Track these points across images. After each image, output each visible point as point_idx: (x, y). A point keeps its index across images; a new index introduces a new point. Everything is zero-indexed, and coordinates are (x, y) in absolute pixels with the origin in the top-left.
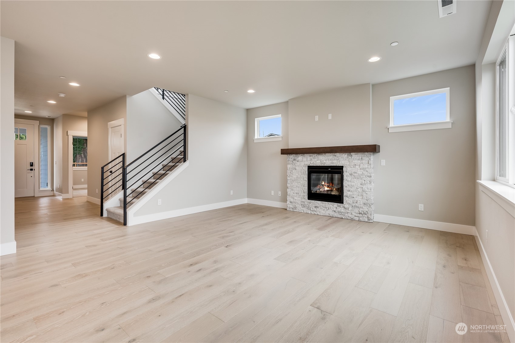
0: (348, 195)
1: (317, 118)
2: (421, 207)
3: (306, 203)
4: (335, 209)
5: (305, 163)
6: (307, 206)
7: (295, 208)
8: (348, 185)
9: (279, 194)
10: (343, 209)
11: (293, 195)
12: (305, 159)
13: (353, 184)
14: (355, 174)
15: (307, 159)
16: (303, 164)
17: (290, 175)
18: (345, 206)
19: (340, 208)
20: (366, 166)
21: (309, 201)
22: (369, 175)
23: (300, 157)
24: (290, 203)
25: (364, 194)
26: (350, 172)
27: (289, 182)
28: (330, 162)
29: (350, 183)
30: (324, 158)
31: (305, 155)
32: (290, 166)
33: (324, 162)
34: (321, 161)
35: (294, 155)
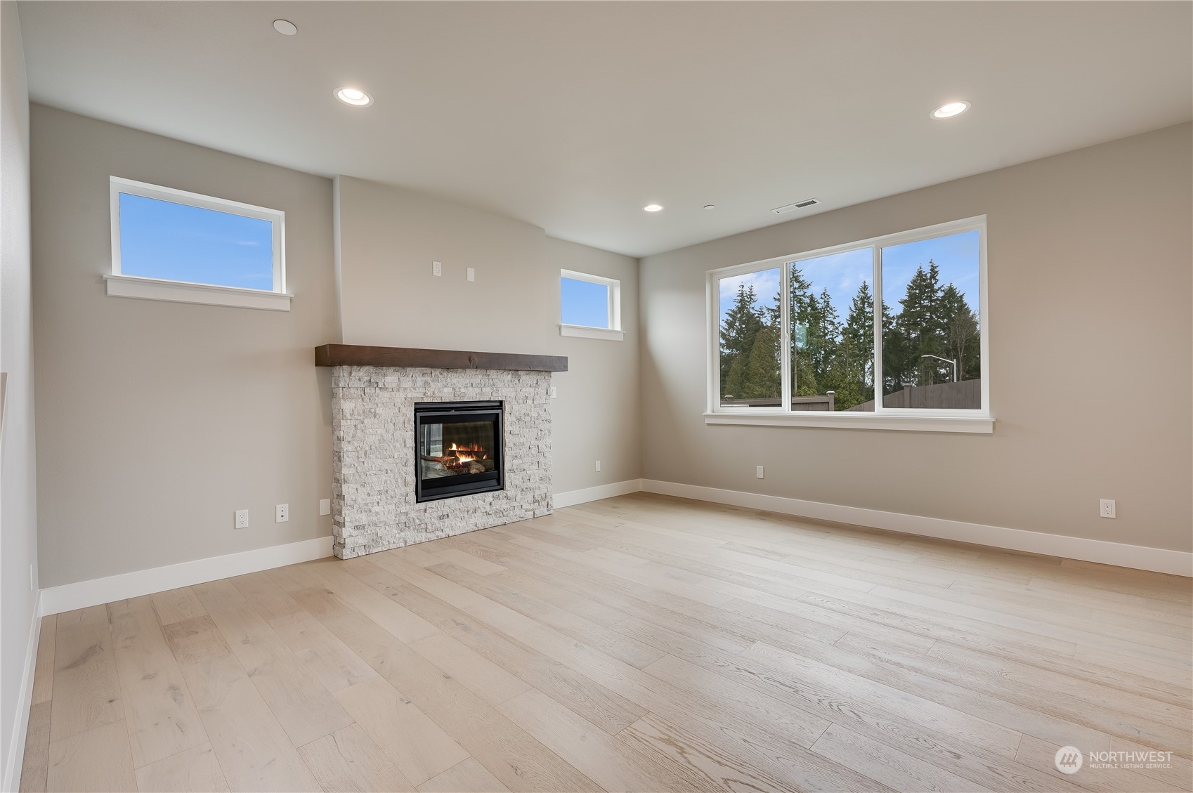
0: (515, 467)
1: (437, 268)
2: (598, 466)
3: (412, 515)
4: (488, 508)
5: (409, 395)
6: (417, 521)
7: (377, 539)
8: (515, 445)
9: (279, 514)
10: (505, 501)
11: (369, 500)
12: (407, 382)
13: (522, 440)
14: (527, 419)
15: (414, 382)
16: (401, 395)
17: (354, 436)
18: (509, 493)
19: (500, 502)
20: (543, 400)
21: (422, 505)
22: (548, 418)
23: (391, 378)
24: (354, 533)
25: (542, 459)
26: (517, 415)
27: (348, 459)
28: (477, 390)
29: (517, 440)
30: (461, 380)
31: (408, 369)
32: (353, 405)
33: (463, 390)
34: (454, 389)
35: (371, 369)
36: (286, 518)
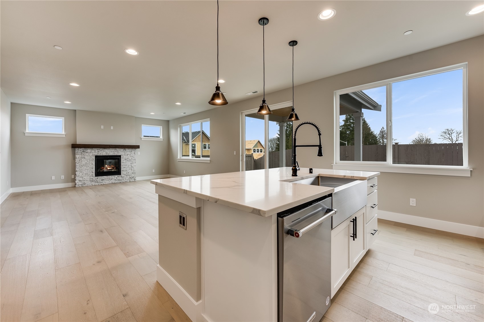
0: (124, 170)
1: (102, 127)
2: (154, 171)
3: (94, 179)
4: (116, 179)
5: (94, 154)
6: (95, 180)
7: (85, 184)
8: (124, 165)
10: (121, 177)
11: (82, 175)
12: (93, 151)
13: (126, 164)
14: (128, 159)
15: (95, 151)
16: (91, 154)
17: (79, 162)
18: (122, 176)
19: (119, 178)
20: (133, 155)
21: (97, 177)
22: (135, 159)
23: (89, 150)
24: (78, 182)
25: (132, 168)
26: (125, 158)
27: (77, 167)
28: (113, 153)
29: (125, 164)
30: (108, 151)
31: (93, 148)
32: (79, 156)
33: (109, 153)
34: (106, 153)
35: (84, 149)
36: (63, 178)
